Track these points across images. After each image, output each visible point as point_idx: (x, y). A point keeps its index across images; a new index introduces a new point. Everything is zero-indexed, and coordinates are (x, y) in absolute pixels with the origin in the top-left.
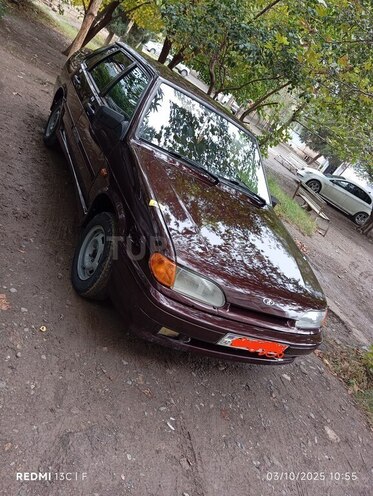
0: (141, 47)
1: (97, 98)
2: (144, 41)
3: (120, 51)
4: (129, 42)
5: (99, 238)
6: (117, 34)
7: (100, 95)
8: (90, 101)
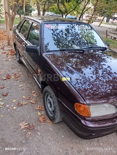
0: (31, 15)
1: (26, 42)
2: (31, 12)
3: (26, 20)
4: (27, 15)
5: (49, 98)
6: (22, 14)
7: (26, 40)
8: (24, 44)
